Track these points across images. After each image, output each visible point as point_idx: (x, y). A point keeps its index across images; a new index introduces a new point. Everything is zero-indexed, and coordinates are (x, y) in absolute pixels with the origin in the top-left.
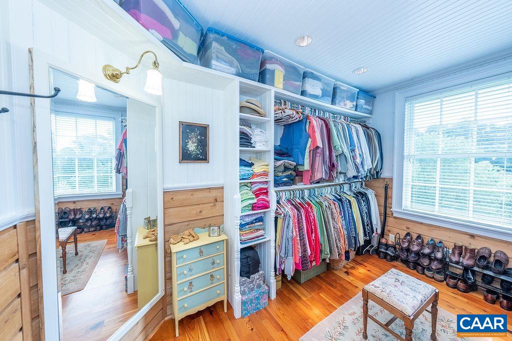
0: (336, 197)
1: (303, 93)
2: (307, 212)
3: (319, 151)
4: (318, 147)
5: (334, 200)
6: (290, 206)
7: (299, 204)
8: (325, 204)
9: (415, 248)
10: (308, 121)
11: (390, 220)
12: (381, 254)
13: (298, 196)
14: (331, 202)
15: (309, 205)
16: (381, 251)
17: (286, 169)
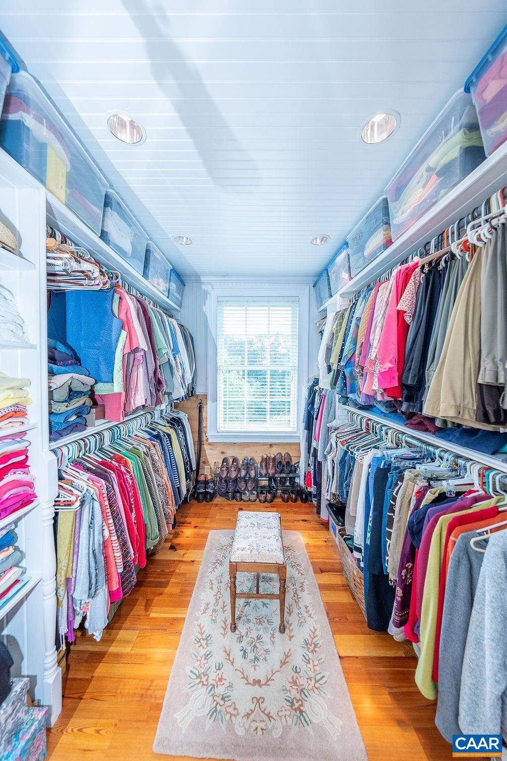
0: (149, 434)
1: (103, 235)
2: (120, 475)
3: (139, 355)
4: (136, 350)
5: (150, 439)
6: (86, 476)
7: (103, 463)
8: (142, 449)
9: (233, 475)
10: (117, 296)
11: (206, 448)
12: (201, 497)
13: (93, 447)
14: (149, 443)
15: (119, 460)
16: (200, 493)
17: (72, 394)
